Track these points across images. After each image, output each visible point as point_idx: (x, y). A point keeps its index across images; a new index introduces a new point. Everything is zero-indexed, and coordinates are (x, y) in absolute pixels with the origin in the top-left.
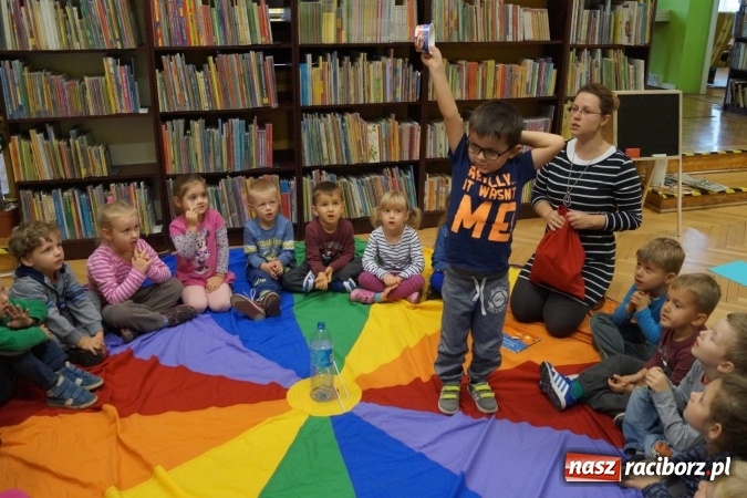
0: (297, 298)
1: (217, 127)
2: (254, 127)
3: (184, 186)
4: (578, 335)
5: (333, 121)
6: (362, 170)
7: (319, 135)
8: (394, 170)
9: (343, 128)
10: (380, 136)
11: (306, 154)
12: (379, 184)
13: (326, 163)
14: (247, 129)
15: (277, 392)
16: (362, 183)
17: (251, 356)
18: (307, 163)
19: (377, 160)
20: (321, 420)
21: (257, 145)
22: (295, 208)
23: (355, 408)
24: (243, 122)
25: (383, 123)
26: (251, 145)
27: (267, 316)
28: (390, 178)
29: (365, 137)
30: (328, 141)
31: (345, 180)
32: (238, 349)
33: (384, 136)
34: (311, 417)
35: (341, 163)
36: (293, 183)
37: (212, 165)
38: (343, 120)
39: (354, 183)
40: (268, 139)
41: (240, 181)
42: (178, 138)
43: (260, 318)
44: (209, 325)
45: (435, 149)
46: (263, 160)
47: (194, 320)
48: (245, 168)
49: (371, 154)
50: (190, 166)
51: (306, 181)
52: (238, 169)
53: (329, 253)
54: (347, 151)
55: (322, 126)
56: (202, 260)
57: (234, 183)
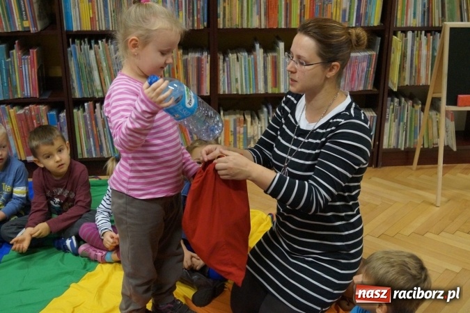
2: (16, 53)
5: (104, 48)
7: (89, 65)
11: (75, 85)
13: (100, 95)
14: (8, 55)
18: (77, 95)
21: (20, 72)
24: (4, 47)
26: (14, 72)
36: (63, 115)
40: (33, 67)
45: (229, 84)
46: (28, 88)
51: (78, 113)
53: (57, 200)
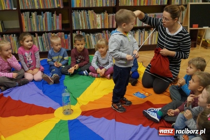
0: (67, 77)
1: (41, 15)
2: (55, 15)
3: (24, 37)
4: (165, 93)
5: (83, 13)
6: (94, 31)
7: (78, 18)
8: (106, 31)
9: (87, 15)
10: (101, 19)
11: (74, 25)
12: (101, 36)
13: (81, 28)
14: (52, 16)
15: (51, 111)
16: (95, 36)
17: (45, 97)
18: (74, 28)
19: (100, 27)
20: (64, 121)
21: (56, 22)
22: (70, 45)
23: (78, 117)
24: (51, 13)
25: (102, 14)
26: (54, 21)
27: (55, 83)
28: (105, 34)
29: (95, 19)
30: (82, 20)
31: (88, 35)
32: (41, 94)
33: (102, 19)
34: (61, 120)
35: (87, 28)
36: (69, 35)
37: (40, 29)
38: (87, 13)
39: (92, 36)
40: (60, 19)
41: (50, 34)
42: (27, 19)
43: (51, 84)
44: (33, 86)
46: (58, 27)
47: (28, 84)
48: (52, 30)
49: (98, 25)
50: (32, 29)
51: (74, 35)
52: (49, 30)
53: (79, 60)
54: (89, 24)
55: (80, 15)
56: (30, 63)
57: (47, 35)
